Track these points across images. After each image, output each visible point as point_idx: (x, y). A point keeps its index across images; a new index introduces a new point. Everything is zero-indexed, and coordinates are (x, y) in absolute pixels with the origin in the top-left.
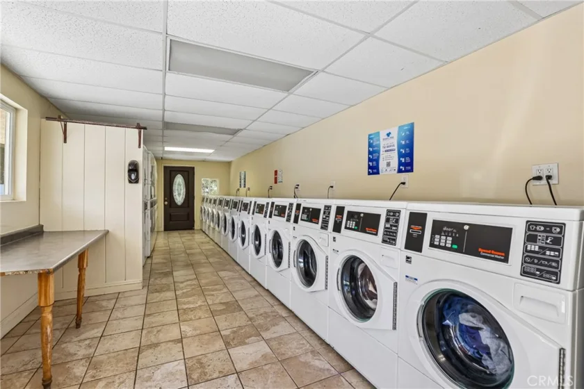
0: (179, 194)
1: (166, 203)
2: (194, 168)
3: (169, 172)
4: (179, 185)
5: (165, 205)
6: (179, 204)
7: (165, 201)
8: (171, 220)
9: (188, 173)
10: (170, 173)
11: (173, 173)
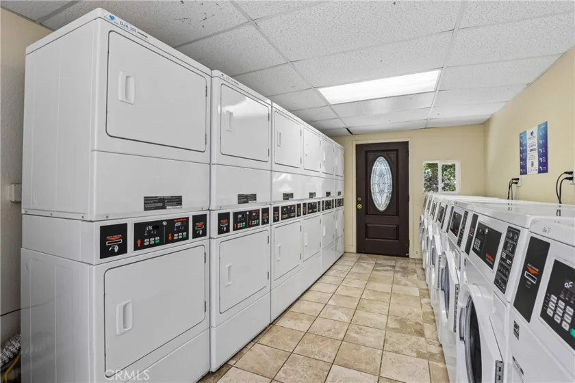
0: (381, 192)
1: (360, 206)
2: (406, 143)
3: (363, 154)
4: (381, 175)
5: (357, 209)
6: (382, 208)
7: (358, 202)
8: (367, 237)
9: (397, 154)
10: (366, 155)
11: (371, 156)
